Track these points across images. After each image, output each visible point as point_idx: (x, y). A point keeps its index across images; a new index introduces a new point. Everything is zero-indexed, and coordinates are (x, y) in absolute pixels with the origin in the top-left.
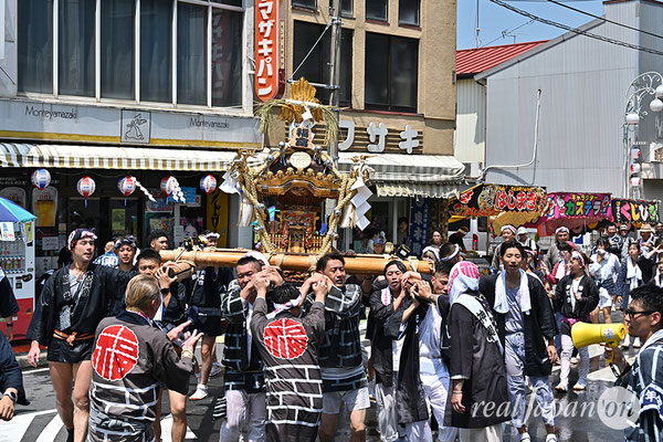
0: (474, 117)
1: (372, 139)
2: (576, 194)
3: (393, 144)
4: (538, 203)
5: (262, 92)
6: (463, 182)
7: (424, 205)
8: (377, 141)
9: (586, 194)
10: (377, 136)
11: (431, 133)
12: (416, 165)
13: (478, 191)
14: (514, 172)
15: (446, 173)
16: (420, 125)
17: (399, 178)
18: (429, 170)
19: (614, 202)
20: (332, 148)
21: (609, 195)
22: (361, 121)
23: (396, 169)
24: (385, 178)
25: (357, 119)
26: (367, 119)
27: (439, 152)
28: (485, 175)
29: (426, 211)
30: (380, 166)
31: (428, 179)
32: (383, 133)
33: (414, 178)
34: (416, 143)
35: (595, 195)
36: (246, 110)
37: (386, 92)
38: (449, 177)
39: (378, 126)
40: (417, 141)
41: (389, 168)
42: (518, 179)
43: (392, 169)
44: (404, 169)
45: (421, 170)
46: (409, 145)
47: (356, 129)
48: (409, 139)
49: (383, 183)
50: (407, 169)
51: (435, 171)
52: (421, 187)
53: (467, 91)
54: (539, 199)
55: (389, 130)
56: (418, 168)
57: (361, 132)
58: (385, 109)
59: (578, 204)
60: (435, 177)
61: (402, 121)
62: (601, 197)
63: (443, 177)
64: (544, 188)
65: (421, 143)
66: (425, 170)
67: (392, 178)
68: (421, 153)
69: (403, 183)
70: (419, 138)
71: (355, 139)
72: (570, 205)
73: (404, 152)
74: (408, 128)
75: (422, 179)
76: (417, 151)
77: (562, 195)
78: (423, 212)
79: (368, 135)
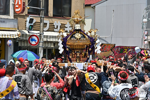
0: (91, 20)
1: (56, 27)
2: (125, 47)
5: (17, 10)
8: (57, 28)
9: (129, 47)
10: (57, 26)
14: (105, 39)
20: (41, 30)
22: (51, 20)
25: (50, 20)
26: (53, 20)
32: (59, 25)
35: (132, 47)
36: (11, 16)
37: (60, 10)
39: (57, 22)
40: (71, 28)
42: (106, 41)
46: (68, 29)
47: (50, 23)
48: (68, 27)
53: (89, 11)
55: (61, 24)
57: (52, 24)
58: (60, 16)
61: (66, 21)
70: (72, 26)
71: (49, 27)
73: (67, 32)
74: (68, 23)
79: (54, 26)
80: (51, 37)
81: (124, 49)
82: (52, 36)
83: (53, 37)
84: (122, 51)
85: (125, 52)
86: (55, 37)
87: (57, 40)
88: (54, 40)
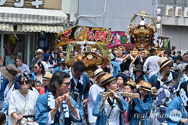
3: (28, 3)
4: (106, 37)
6: (66, 24)
7: (45, 37)
12: (41, 14)
13: (74, 29)
15: (57, 20)
17: (31, 21)
23: (30, 16)
24: (23, 21)
28: (78, 20)
29: (46, 40)
30: (21, 15)
31: (47, 22)
33: (40, 22)
34: (41, 3)
38: (59, 22)
41: (26, 16)
43: (28, 17)
44: (34, 17)
45: (44, 17)
46: (37, 3)
48: (37, 0)
49: (21, 24)
50: (36, 17)
51: (51, 18)
54: (107, 34)
56: (42, 17)
60: (51, 22)
63: (55, 22)
64: (110, 29)
65: (43, 2)
66: (46, 18)
67: (27, 21)
68: (43, 8)
69: (34, 24)
72: (124, 38)
75: (44, 22)
76: (41, 7)
77: (119, 33)
78: (45, 41)
81: (126, 37)
84: (124, 40)
85: (129, 42)
86: (17, 16)
87: (19, 21)
88: (14, 20)
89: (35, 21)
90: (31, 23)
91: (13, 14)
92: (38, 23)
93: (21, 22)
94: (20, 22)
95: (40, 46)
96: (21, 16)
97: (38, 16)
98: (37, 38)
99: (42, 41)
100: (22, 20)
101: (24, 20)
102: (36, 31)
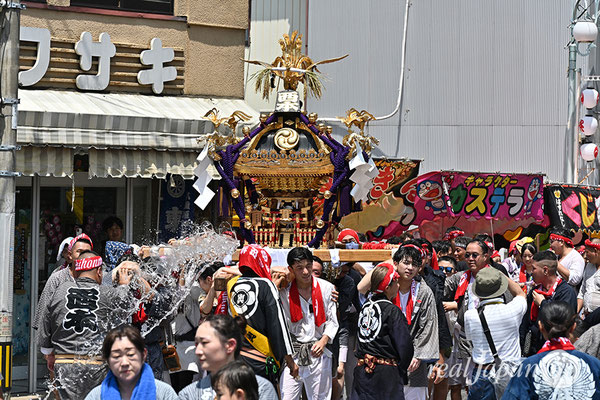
0: (283, 26)
1: (86, 65)
2: (477, 175)
3: (125, 75)
8: (95, 68)
9: (495, 176)
11: (200, 54)
12: (171, 116)
16: (178, 38)
17: (138, 140)
18: (195, 127)
19: (548, 192)
21: (540, 177)
22: (63, 28)
23: (131, 123)
24: (109, 140)
25: (57, 24)
26: (75, 23)
27: (216, 91)
29: (188, 205)
30: (101, 117)
32: (107, 53)
33: (167, 142)
34: (171, 74)
35: (512, 177)
39: (97, 38)
40: (173, 70)
41: (118, 123)
43: (124, 124)
44: (146, 123)
45: (181, 126)
46: (157, 77)
47: (53, 44)
48: (157, 66)
49: (103, 151)
50: (154, 124)
52: (180, 159)
55: (119, 48)
56: (175, 123)
57: (64, 50)
58: (111, 5)
59: (474, 192)
61: (144, 29)
62: (523, 181)
64: (417, 162)
65: (180, 73)
66: (188, 126)
67: (123, 140)
68: (180, 94)
69: (145, 152)
70: (178, 62)
71: (52, 64)
73: (148, 91)
74: (156, 44)
75: (182, 143)
76: (172, 90)
77: (448, 176)
78: (181, 208)
79: (78, 57)
80: (63, 120)
81: (467, 189)
82: (68, 114)
83: (71, 120)
84: (459, 198)
85: (477, 208)
86: (86, 121)
87: (93, 138)
88: (77, 137)
89: (150, 140)
90: (137, 147)
91: (73, 115)
92: (160, 147)
93: (102, 142)
94: (96, 142)
95: (167, 227)
96: (99, 121)
97: (160, 121)
98: (160, 199)
99: (175, 209)
100: (106, 136)
101: (111, 136)
102: (150, 176)
